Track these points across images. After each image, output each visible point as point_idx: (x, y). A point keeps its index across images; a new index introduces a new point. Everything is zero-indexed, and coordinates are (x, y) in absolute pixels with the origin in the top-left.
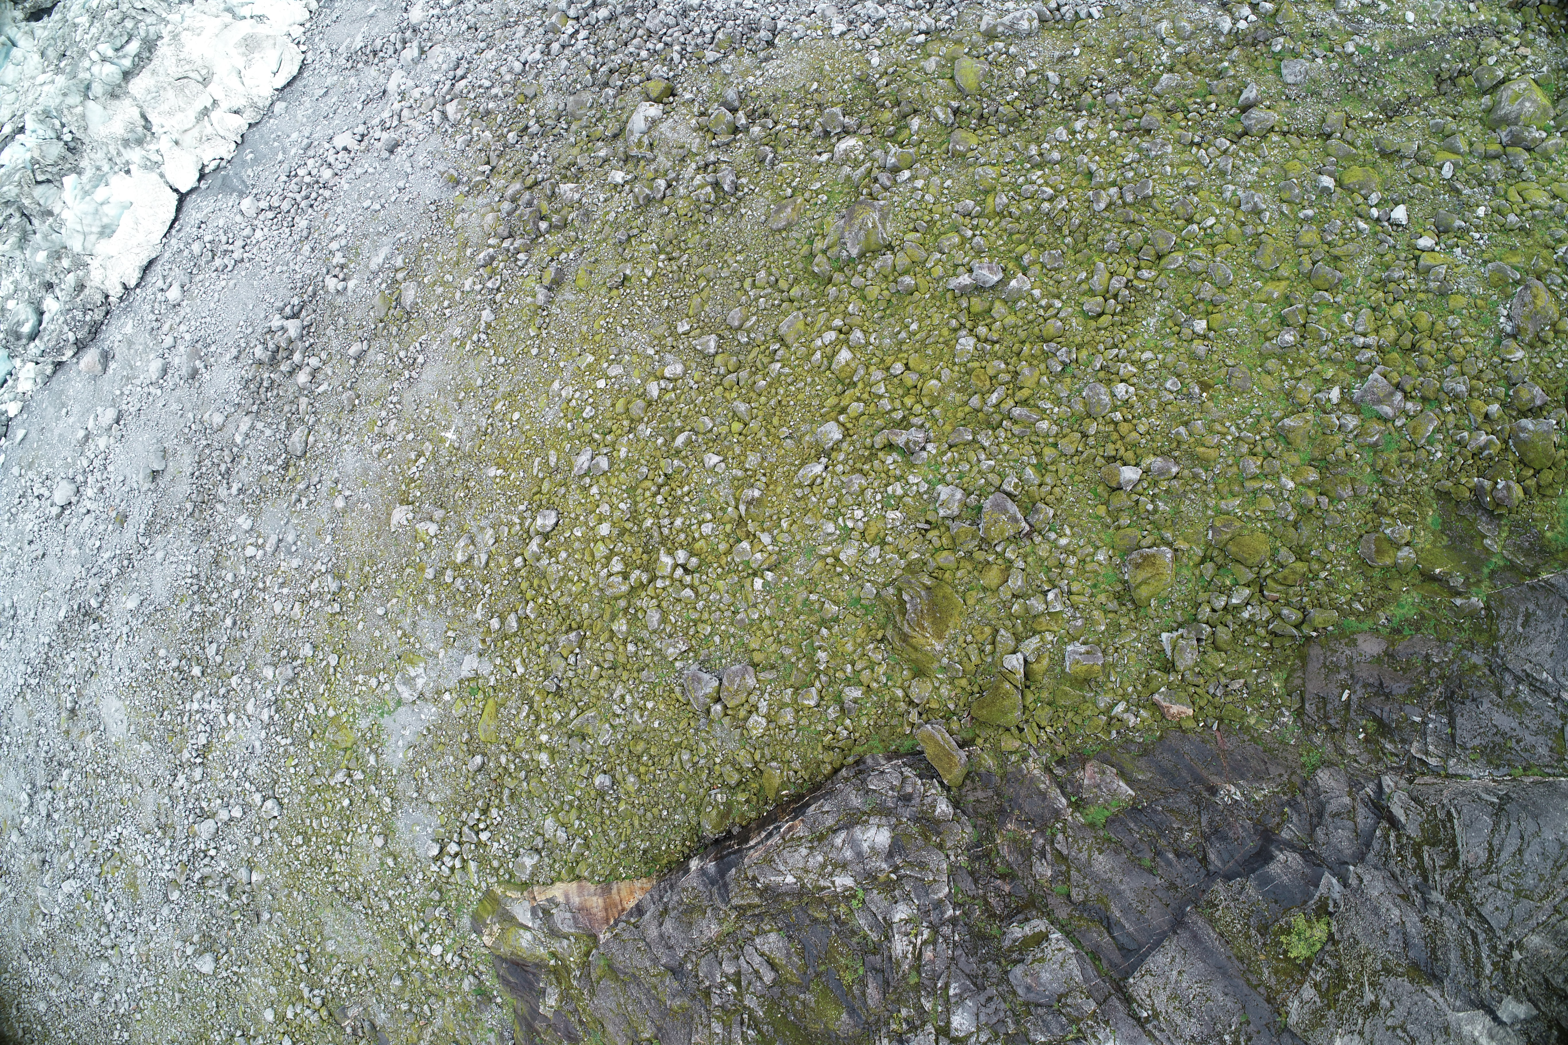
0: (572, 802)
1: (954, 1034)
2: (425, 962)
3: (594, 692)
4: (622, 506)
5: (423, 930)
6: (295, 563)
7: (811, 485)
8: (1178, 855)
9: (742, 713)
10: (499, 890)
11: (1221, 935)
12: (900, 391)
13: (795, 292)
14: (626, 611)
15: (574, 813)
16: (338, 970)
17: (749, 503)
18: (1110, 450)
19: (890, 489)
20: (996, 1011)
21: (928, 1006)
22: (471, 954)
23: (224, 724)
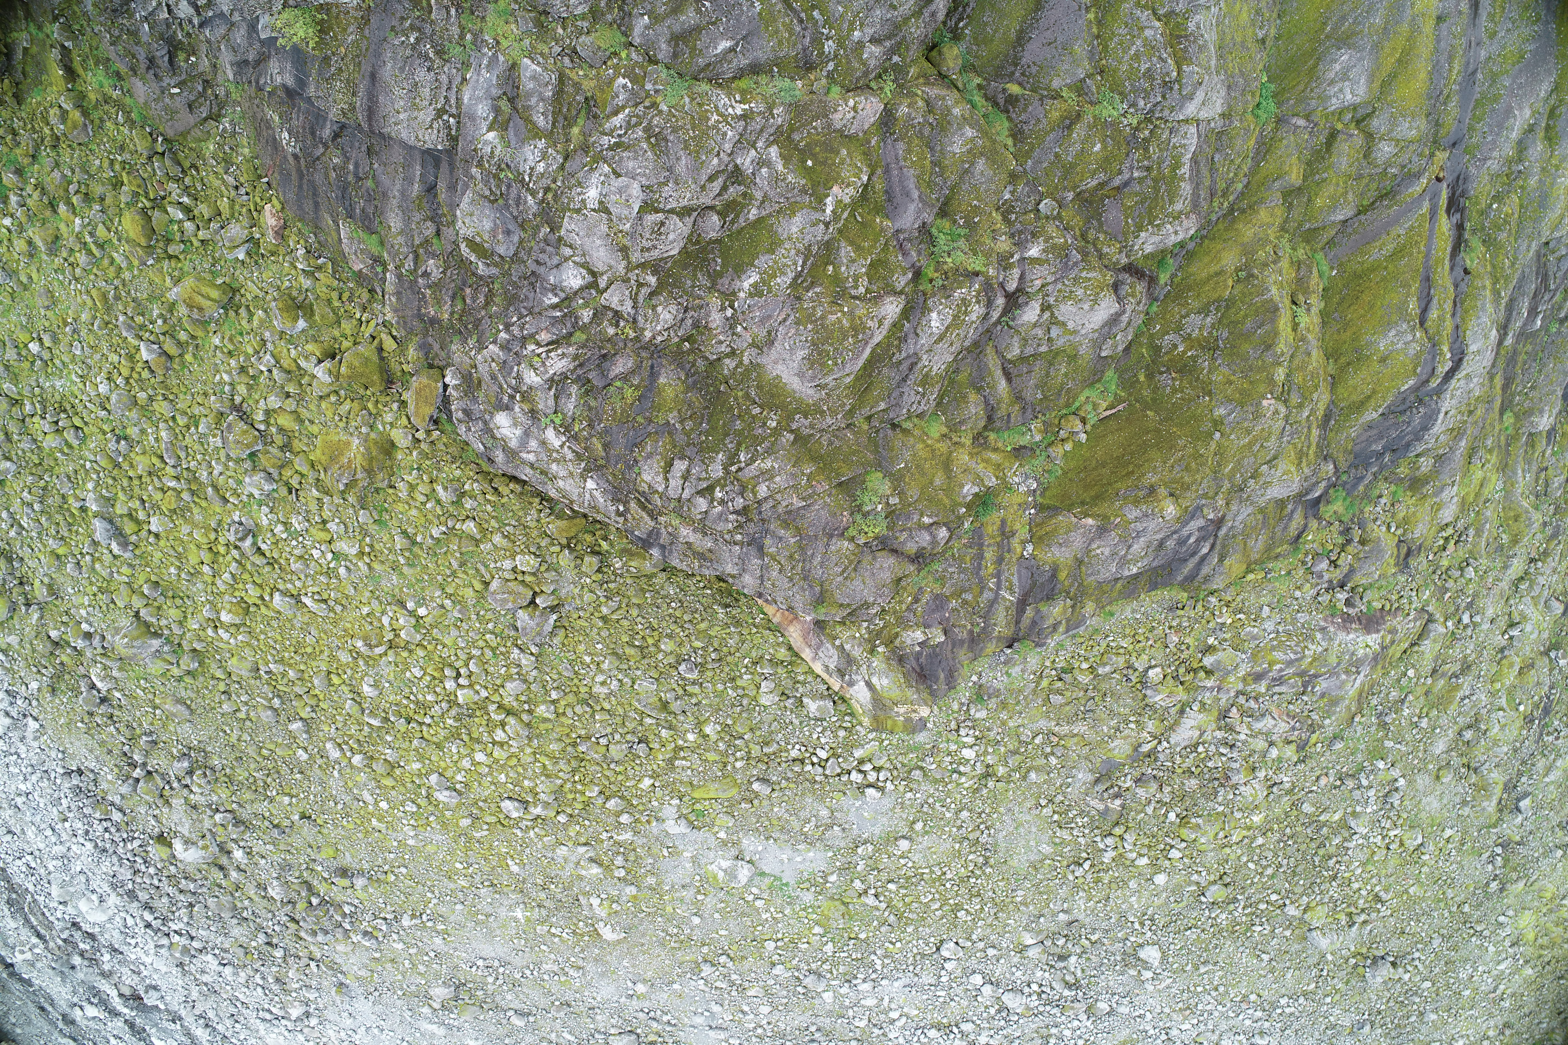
0: (732, 688)
1: (589, 279)
2: (989, 760)
3: (621, 711)
4: (454, 750)
5: (960, 773)
6: (716, 1008)
7: (325, 601)
8: (348, 159)
9: (528, 579)
10: (866, 721)
11: (354, 94)
12: (221, 559)
13: (219, 674)
14: (530, 712)
15: (739, 683)
16: (1065, 835)
17: (371, 647)
18: (146, 374)
19: (284, 536)
20: (543, 251)
21: (586, 315)
22: (949, 721)
23: (904, 1019)
